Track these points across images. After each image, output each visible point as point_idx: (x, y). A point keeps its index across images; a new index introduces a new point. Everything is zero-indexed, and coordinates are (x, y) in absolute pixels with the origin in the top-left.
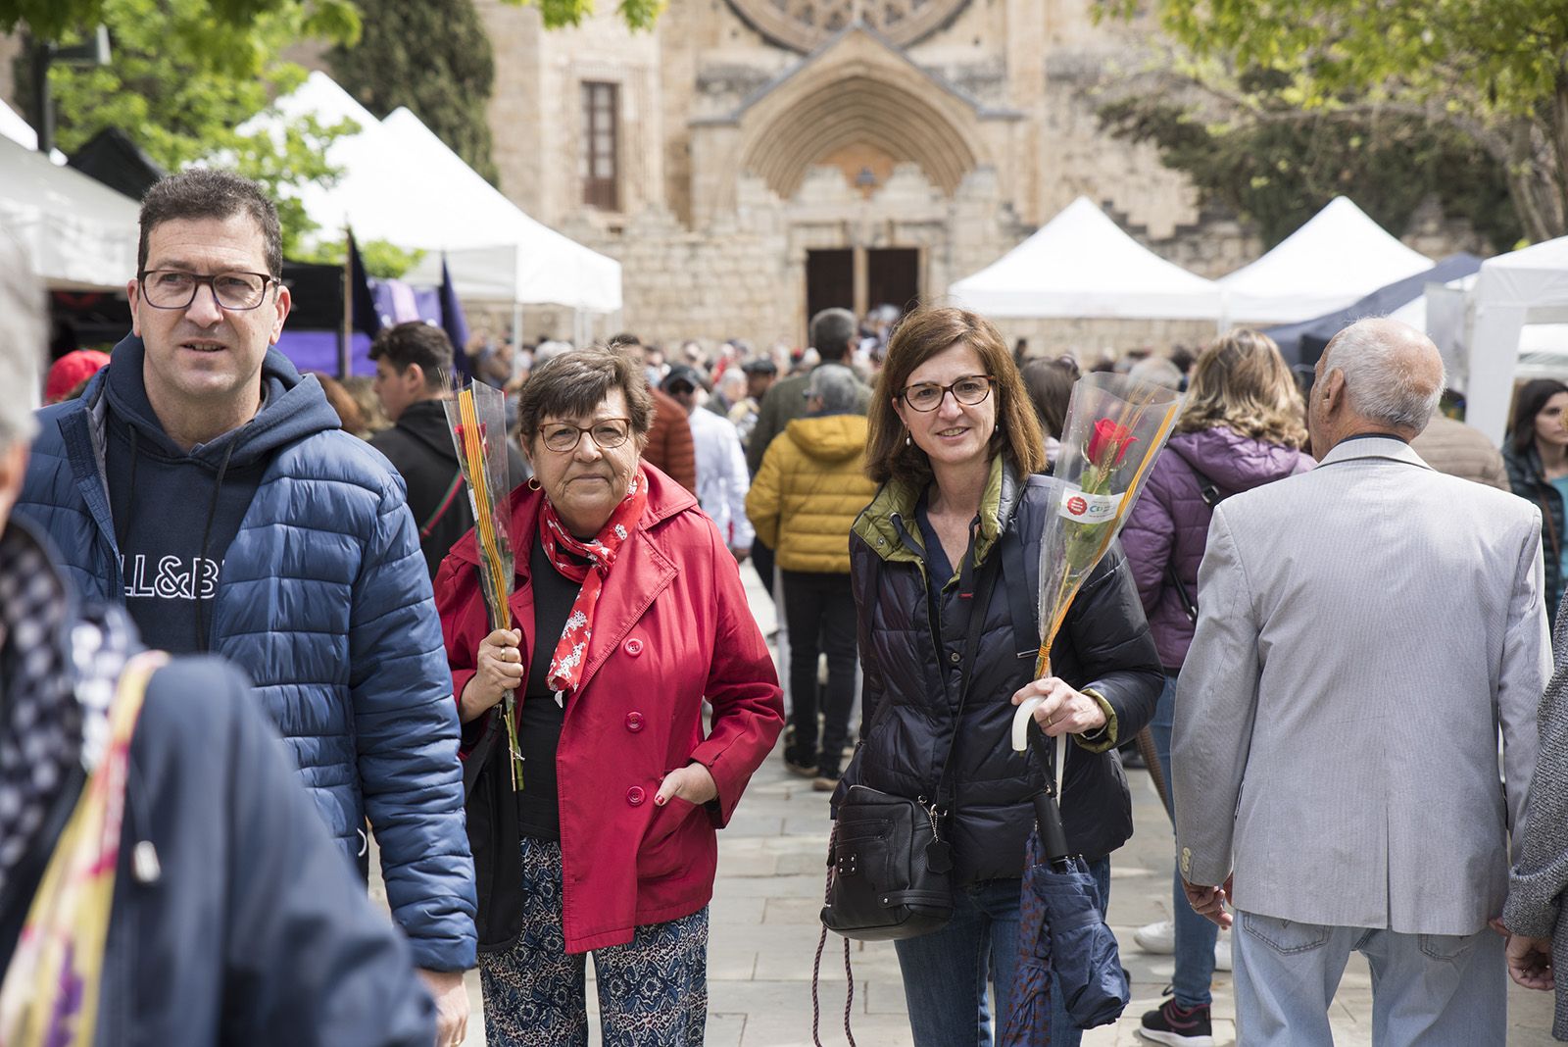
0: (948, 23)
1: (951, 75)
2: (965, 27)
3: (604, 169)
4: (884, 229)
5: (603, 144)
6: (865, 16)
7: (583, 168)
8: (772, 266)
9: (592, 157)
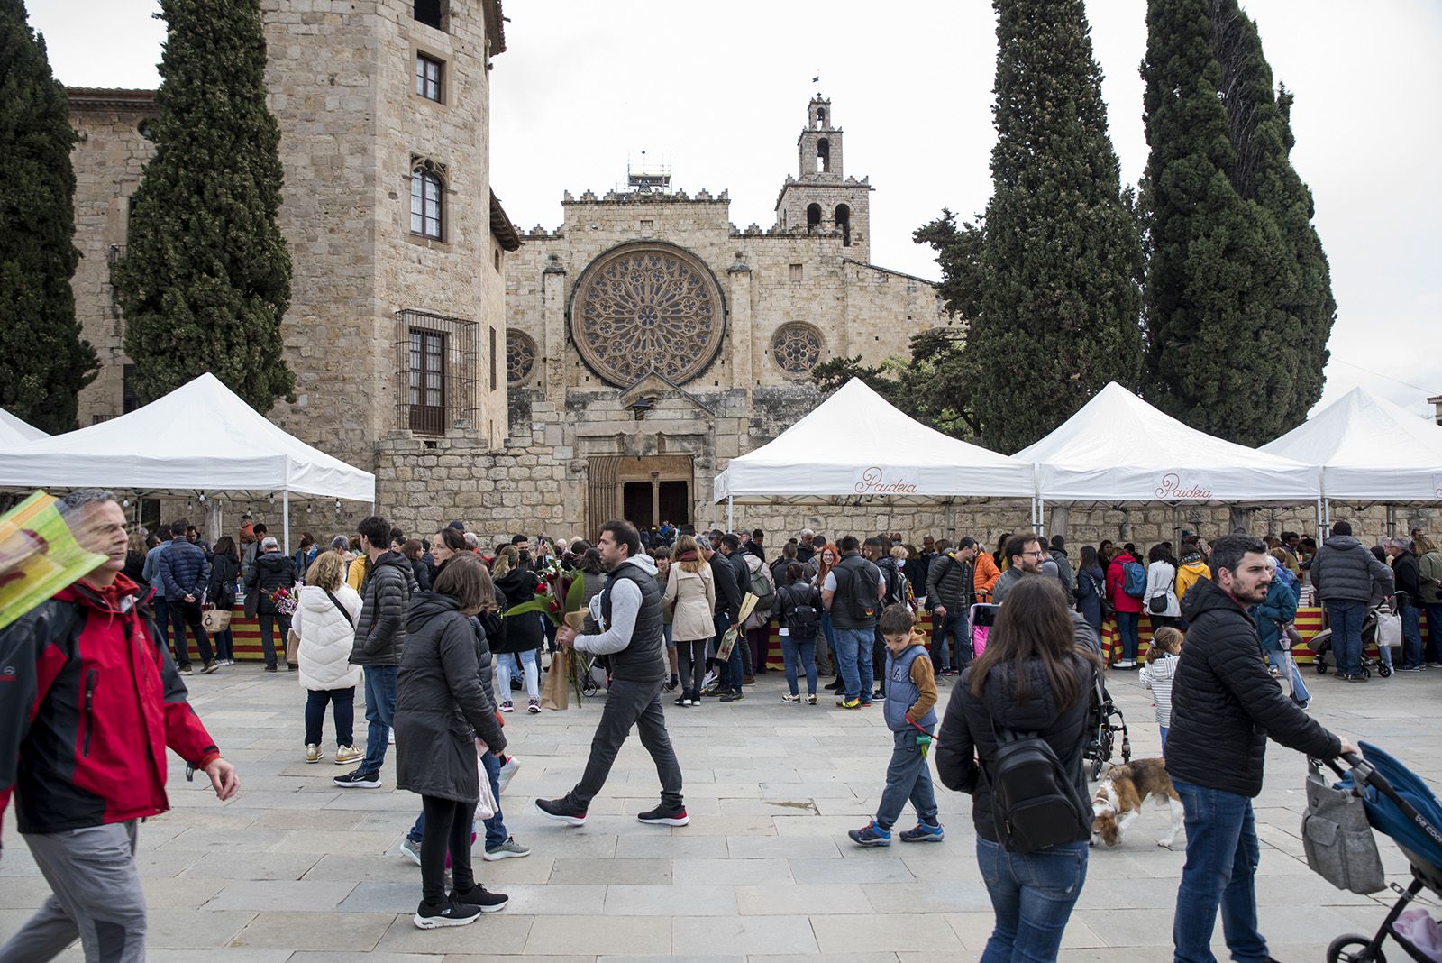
0: (701, 374)
1: (703, 399)
2: (710, 376)
3: (433, 400)
4: (654, 442)
5: (433, 381)
6: (656, 368)
7: (414, 398)
8: (560, 473)
9: (422, 389)
